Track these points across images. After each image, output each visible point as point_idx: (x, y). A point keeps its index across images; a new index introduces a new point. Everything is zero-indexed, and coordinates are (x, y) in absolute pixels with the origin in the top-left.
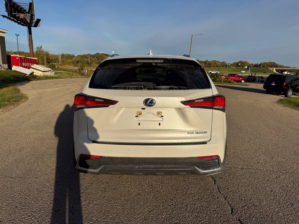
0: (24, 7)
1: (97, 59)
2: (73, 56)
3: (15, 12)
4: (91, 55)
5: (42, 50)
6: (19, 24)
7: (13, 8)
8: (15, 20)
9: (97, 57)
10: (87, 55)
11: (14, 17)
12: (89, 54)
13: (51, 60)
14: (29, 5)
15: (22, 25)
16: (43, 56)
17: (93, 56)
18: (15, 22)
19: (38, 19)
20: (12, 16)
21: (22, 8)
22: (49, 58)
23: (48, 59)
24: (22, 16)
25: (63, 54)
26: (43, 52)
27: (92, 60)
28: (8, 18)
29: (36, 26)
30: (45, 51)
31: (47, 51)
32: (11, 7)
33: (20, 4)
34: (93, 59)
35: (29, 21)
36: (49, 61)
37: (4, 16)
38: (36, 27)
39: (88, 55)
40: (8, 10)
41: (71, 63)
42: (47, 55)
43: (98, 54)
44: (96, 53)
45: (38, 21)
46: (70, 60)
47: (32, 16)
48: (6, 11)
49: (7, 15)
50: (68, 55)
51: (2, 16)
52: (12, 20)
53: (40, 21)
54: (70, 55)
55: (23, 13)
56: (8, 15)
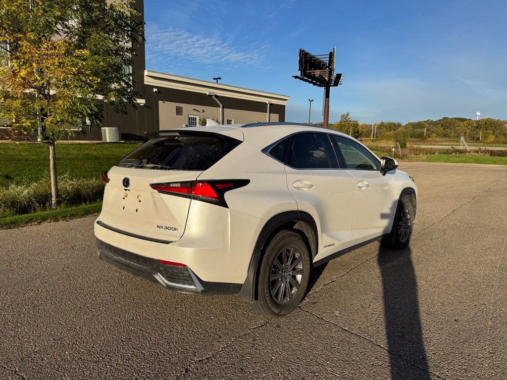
0: (323, 59)
1: (442, 129)
2: (399, 125)
3: (311, 70)
4: (432, 121)
5: (349, 119)
6: (315, 84)
7: (308, 64)
8: (309, 80)
9: (442, 125)
10: (425, 122)
11: (309, 76)
12: (429, 120)
13: (361, 134)
14: (328, 56)
15: (318, 85)
16: (348, 129)
17: (436, 123)
18: (310, 82)
19: (337, 75)
20: (305, 75)
21: (320, 62)
22: (358, 131)
23: (355, 132)
24: (317, 73)
25: (382, 122)
26: (350, 121)
27: (433, 130)
28: (301, 79)
29: (336, 84)
30: (352, 121)
31: (356, 120)
32: (306, 62)
33: (319, 57)
34: (435, 129)
35: (327, 79)
36: (356, 134)
37: (296, 77)
38: (337, 86)
39: (427, 121)
40: (302, 68)
41: (392, 137)
42: (356, 125)
43: (445, 118)
44: (441, 118)
45: (339, 76)
46: (392, 132)
47: (331, 70)
48: (299, 70)
49: (299, 75)
50: (391, 124)
51: (294, 77)
52: (306, 81)
53: (341, 77)
54: (394, 123)
55: (321, 68)
56: (301, 75)
